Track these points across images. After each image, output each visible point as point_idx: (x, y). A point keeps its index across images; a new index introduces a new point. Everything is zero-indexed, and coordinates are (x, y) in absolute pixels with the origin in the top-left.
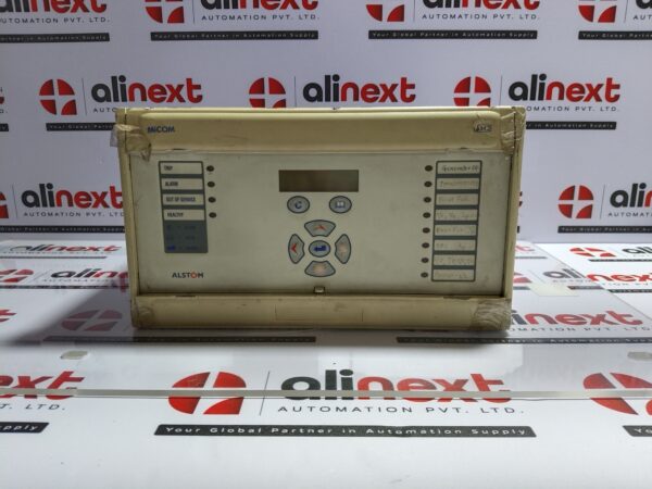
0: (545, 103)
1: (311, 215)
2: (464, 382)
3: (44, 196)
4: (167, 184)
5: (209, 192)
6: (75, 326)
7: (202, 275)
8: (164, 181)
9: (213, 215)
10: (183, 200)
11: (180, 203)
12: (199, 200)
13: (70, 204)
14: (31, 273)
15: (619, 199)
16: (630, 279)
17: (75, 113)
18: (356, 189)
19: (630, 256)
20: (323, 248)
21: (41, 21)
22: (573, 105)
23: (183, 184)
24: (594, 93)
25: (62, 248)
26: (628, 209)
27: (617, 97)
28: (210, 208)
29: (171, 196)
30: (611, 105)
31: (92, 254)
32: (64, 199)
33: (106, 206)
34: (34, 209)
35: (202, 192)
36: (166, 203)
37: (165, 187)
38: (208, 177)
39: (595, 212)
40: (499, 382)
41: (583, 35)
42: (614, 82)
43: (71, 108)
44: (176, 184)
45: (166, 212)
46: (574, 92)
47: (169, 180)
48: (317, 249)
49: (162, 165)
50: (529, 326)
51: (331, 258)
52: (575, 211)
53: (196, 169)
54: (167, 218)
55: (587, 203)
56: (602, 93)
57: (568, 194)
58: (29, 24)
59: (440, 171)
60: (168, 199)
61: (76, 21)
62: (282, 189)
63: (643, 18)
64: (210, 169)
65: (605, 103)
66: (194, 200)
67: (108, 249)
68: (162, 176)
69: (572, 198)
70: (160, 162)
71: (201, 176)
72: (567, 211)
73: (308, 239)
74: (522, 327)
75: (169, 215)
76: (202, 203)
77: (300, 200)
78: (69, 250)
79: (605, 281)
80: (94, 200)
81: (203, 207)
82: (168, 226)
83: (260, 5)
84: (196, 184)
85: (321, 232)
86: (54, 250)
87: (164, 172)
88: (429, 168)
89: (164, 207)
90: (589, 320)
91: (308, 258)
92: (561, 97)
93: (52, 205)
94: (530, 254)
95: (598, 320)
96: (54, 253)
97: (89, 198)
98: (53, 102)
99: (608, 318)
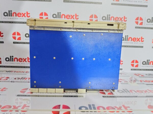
0: (128, 42)
2: (121, 107)
3: (11, 59)
6: (24, 92)
13: (17, 61)
14: (9, 78)
15: (144, 63)
16: (149, 81)
17: (20, 40)
19: (148, 76)
21: (14, 19)
22: (134, 42)
24: (138, 40)
25: (15, 72)
26: (146, 65)
27: (143, 41)
30: (142, 42)
31: (22, 73)
32: (16, 60)
33: (26, 61)
34: (8, 62)
39: (139, 66)
40: (129, 107)
41: (136, 28)
42: (143, 38)
43: (19, 39)
46: (134, 39)
50: (131, 93)
52: (135, 66)
55: (137, 64)
56: (140, 40)
57: (133, 62)
58: (11, 19)
61: (23, 19)
63: (148, 25)
65: (141, 42)
67: (26, 72)
69: (134, 62)
72: (133, 65)
74: (130, 93)
78: (17, 72)
79: (144, 82)
80: (23, 60)
83: (66, 18)
86: (13, 72)
90: (144, 92)
92: (131, 40)
93: (13, 61)
94: (126, 75)
95: (146, 91)
96: (13, 73)
97: (22, 60)
98: (15, 37)
99: (148, 91)
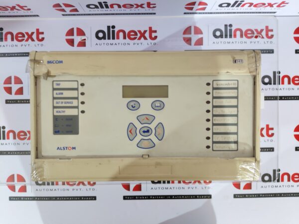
1: (141, 112)
4: (57, 94)
5: (81, 98)
7: (75, 148)
8: (55, 92)
9: (83, 112)
10: (65, 103)
11: (64, 105)
12: (75, 103)
18: (167, 96)
20: (148, 131)
23: (66, 94)
28: (81, 107)
29: (58, 101)
35: (77, 98)
36: (55, 105)
37: (55, 96)
38: (81, 89)
44: (62, 94)
45: (55, 110)
47: (58, 92)
48: (144, 132)
49: (55, 83)
51: (152, 137)
53: (74, 85)
54: (56, 114)
59: (215, 86)
60: (57, 103)
62: (124, 96)
64: (82, 85)
66: (72, 103)
68: (54, 89)
70: (53, 81)
71: (77, 89)
73: (139, 126)
75: (57, 112)
76: (77, 105)
77: (134, 102)
81: (77, 107)
82: (56, 119)
84: (74, 94)
85: (147, 121)
87: (55, 87)
88: (208, 84)
89: (54, 107)
91: (139, 137)
